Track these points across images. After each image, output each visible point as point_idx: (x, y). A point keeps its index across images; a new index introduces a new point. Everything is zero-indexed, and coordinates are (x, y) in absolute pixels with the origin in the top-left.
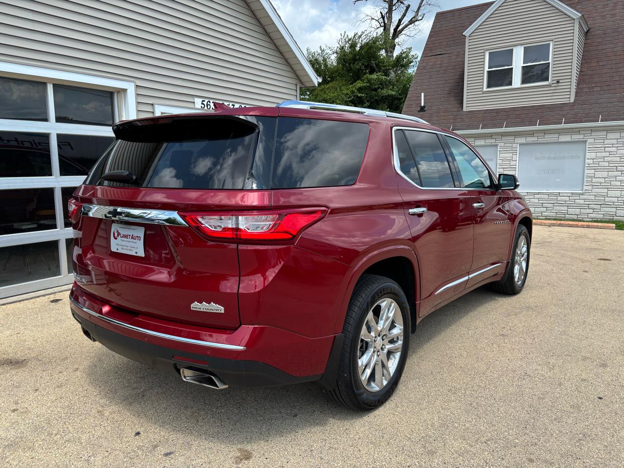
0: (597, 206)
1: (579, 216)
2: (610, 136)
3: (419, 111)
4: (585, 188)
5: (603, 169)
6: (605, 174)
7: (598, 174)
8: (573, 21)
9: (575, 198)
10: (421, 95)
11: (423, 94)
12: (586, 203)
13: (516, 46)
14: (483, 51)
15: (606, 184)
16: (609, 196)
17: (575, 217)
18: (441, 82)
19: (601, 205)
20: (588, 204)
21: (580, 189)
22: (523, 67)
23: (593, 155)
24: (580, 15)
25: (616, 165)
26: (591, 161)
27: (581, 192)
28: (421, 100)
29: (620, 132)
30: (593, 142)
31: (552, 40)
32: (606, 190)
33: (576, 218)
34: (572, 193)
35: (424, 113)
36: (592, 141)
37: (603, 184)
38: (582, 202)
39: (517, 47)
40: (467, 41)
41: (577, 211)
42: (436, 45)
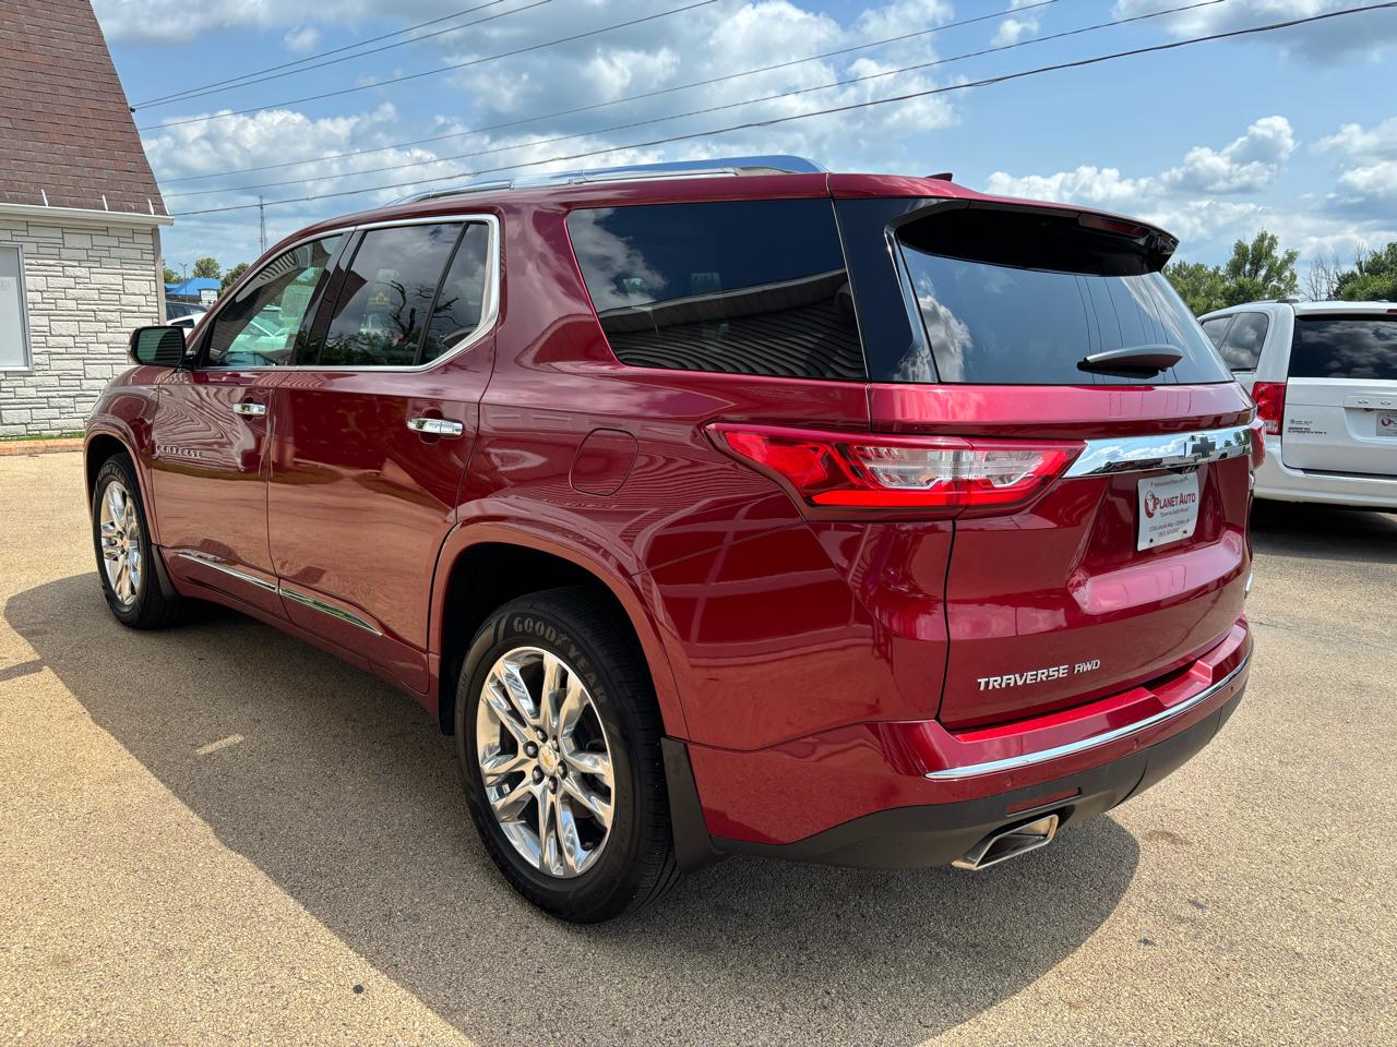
0: (68, 400)
1: (30, 427)
2: (71, 240)
4: (36, 359)
5: (69, 316)
6: (73, 328)
7: (58, 327)
9: (16, 384)
12: (40, 394)
15: (79, 350)
16: (88, 376)
17: (21, 429)
19: (74, 397)
20: (48, 398)
21: (22, 362)
23: (40, 283)
25: (94, 307)
26: (37, 297)
27: (26, 369)
29: (91, 235)
30: (35, 251)
32: (79, 364)
33: (24, 432)
34: (5, 372)
36: (32, 248)
37: (73, 350)
38: (32, 392)
41: (25, 416)
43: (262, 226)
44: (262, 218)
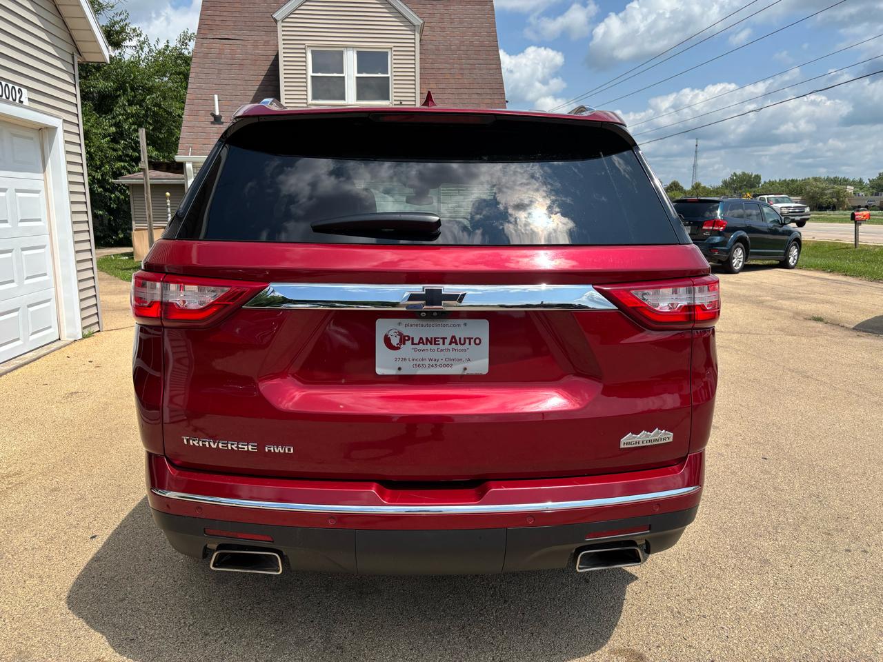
3: (212, 123)
8: (413, 28)
10: (214, 98)
11: (216, 97)
13: (347, 47)
14: (303, 46)
18: (239, 83)
22: (357, 78)
24: (422, 22)
28: (214, 105)
31: (391, 48)
35: (221, 126)
39: (348, 49)
40: (280, 28)
42: (217, 23)
43: (696, 156)
44: (696, 152)
